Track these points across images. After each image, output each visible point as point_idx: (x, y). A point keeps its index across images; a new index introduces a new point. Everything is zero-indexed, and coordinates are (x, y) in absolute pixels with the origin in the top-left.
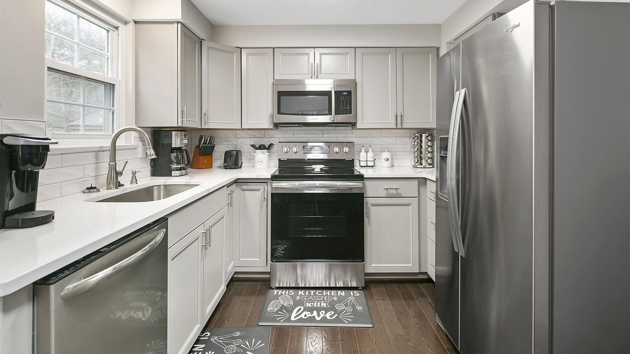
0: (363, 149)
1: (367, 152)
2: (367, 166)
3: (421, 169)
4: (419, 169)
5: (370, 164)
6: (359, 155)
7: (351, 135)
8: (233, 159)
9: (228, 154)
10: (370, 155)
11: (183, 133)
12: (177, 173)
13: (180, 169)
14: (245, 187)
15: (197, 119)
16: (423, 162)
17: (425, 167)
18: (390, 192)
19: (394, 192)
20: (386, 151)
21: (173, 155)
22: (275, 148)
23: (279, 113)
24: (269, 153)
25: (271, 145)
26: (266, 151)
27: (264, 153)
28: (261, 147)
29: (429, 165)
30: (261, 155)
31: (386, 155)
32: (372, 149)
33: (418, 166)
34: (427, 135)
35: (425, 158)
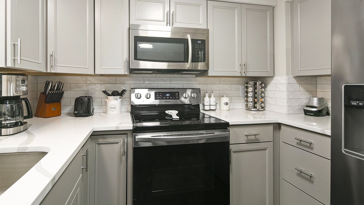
0: (207, 95)
1: (210, 97)
2: (210, 110)
3: (254, 112)
4: (253, 112)
5: (213, 108)
6: (203, 100)
7: (194, 82)
8: (85, 107)
9: (79, 102)
10: (213, 99)
11: (21, 78)
12: (11, 130)
13: (16, 125)
14: (101, 141)
15: (41, 60)
16: (257, 105)
17: (258, 110)
18: (249, 138)
19: (253, 137)
20: (225, 96)
21: (6, 107)
22: (126, 94)
23: (136, 58)
24: (121, 99)
25: (124, 91)
26: (118, 97)
27: (117, 100)
28: (115, 94)
29: (262, 108)
30: (114, 102)
31: (225, 100)
32: (214, 95)
33: (252, 109)
34: (260, 82)
35: (259, 102)
